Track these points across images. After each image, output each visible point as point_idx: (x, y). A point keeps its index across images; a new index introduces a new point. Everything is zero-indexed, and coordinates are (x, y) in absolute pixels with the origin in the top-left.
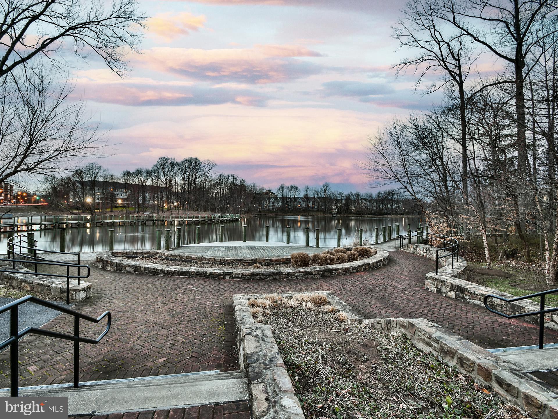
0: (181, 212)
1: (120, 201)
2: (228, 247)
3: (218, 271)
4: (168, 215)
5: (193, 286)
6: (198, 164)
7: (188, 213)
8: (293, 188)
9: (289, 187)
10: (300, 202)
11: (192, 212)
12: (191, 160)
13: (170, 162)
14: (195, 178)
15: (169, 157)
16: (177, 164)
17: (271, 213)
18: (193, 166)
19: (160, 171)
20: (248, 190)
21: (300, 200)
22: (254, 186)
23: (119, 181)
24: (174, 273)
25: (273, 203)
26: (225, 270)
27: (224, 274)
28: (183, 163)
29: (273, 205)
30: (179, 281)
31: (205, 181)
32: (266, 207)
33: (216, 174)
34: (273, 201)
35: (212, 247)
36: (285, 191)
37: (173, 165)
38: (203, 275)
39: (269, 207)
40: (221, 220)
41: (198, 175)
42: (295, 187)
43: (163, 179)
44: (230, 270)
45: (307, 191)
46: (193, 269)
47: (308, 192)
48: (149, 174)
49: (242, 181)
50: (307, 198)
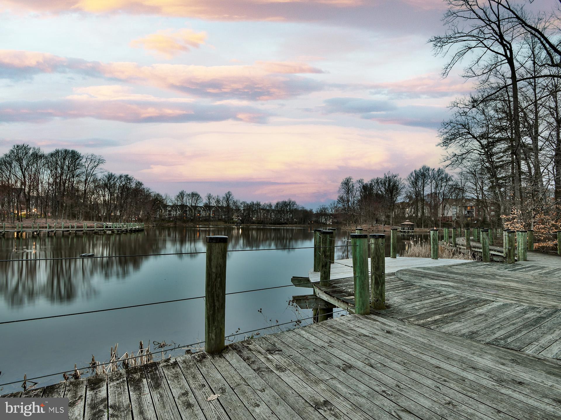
6: (78, 159)
8: (194, 195)
10: (200, 211)
11: (67, 220)
21: (200, 209)
28: (52, 155)
33: (103, 173)
36: (185, 199)
42: (196, 194)
45: (209, 199)
47: (211, 200)
49: (139, 184)
50: (207, 207)
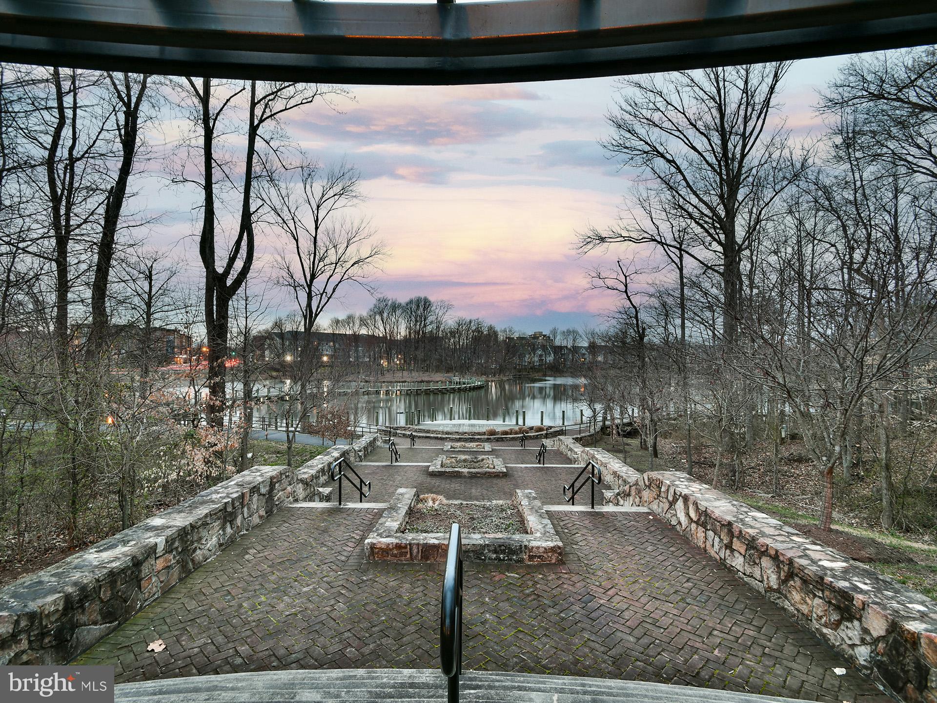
0: (405, 373)
1: (325, 359)
2: (455, 425)
3: (444, 436)
4: (389, 380)
5: (432, 441)
6: (429, 306)
7: (417, 376)
8: (571, 333)
9: (564, 332)
10: (584, 354)
11: (421, 373)
12: (418, 301)
13: (390, 303)
14: (425, 326)
15: (389, 297)
16: (400, 305)
17: (537, 372)
18: (421, 309)
19: (378, 317)
20: (501, 337)
21: (584, 351)
22: (510, 331)
23: (326, 332)
24: (423, 437)
25: (541, 356)
26: (447, 436)
27: (447, 438)
28: (407, 304)
29: (541, 360)
30: (426, 440)
31: (438, 327)
32: (530, 363)
33: (453, 320)
34: (540, 353)
35: (443, 425)
36: (558, 338)
37: (395, 307)
38: (437, 438)
39: (534, 362)
40: (459, 388)
41: (428, 322)
42: (574, 332)
43: (382, 328)
44: (450, 436)
45: (593, 337)
46: (432, 435)
47: (595, 338)
48: (363, 322)
49: (491, 328)
50: (593, 348)
